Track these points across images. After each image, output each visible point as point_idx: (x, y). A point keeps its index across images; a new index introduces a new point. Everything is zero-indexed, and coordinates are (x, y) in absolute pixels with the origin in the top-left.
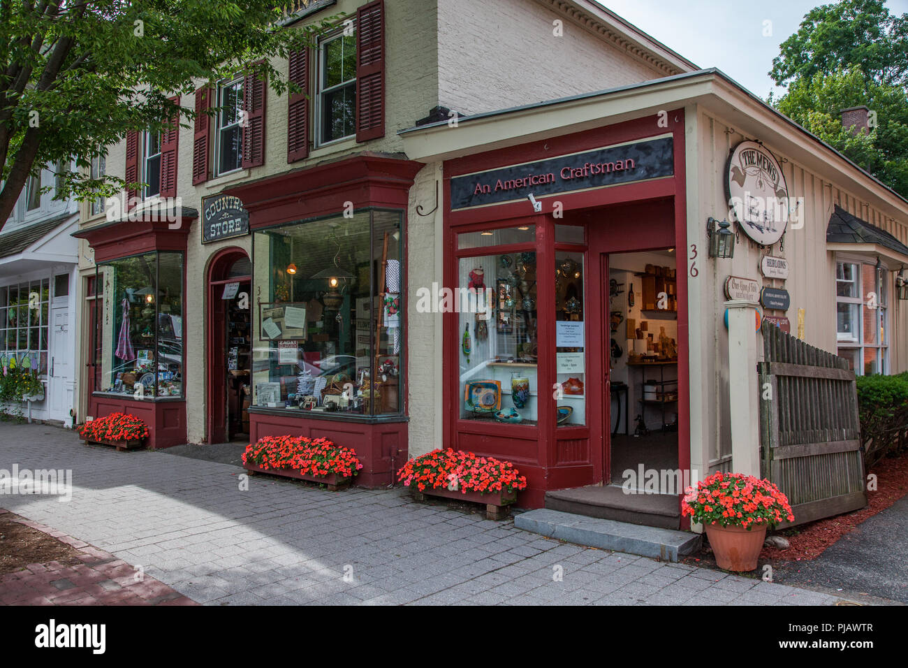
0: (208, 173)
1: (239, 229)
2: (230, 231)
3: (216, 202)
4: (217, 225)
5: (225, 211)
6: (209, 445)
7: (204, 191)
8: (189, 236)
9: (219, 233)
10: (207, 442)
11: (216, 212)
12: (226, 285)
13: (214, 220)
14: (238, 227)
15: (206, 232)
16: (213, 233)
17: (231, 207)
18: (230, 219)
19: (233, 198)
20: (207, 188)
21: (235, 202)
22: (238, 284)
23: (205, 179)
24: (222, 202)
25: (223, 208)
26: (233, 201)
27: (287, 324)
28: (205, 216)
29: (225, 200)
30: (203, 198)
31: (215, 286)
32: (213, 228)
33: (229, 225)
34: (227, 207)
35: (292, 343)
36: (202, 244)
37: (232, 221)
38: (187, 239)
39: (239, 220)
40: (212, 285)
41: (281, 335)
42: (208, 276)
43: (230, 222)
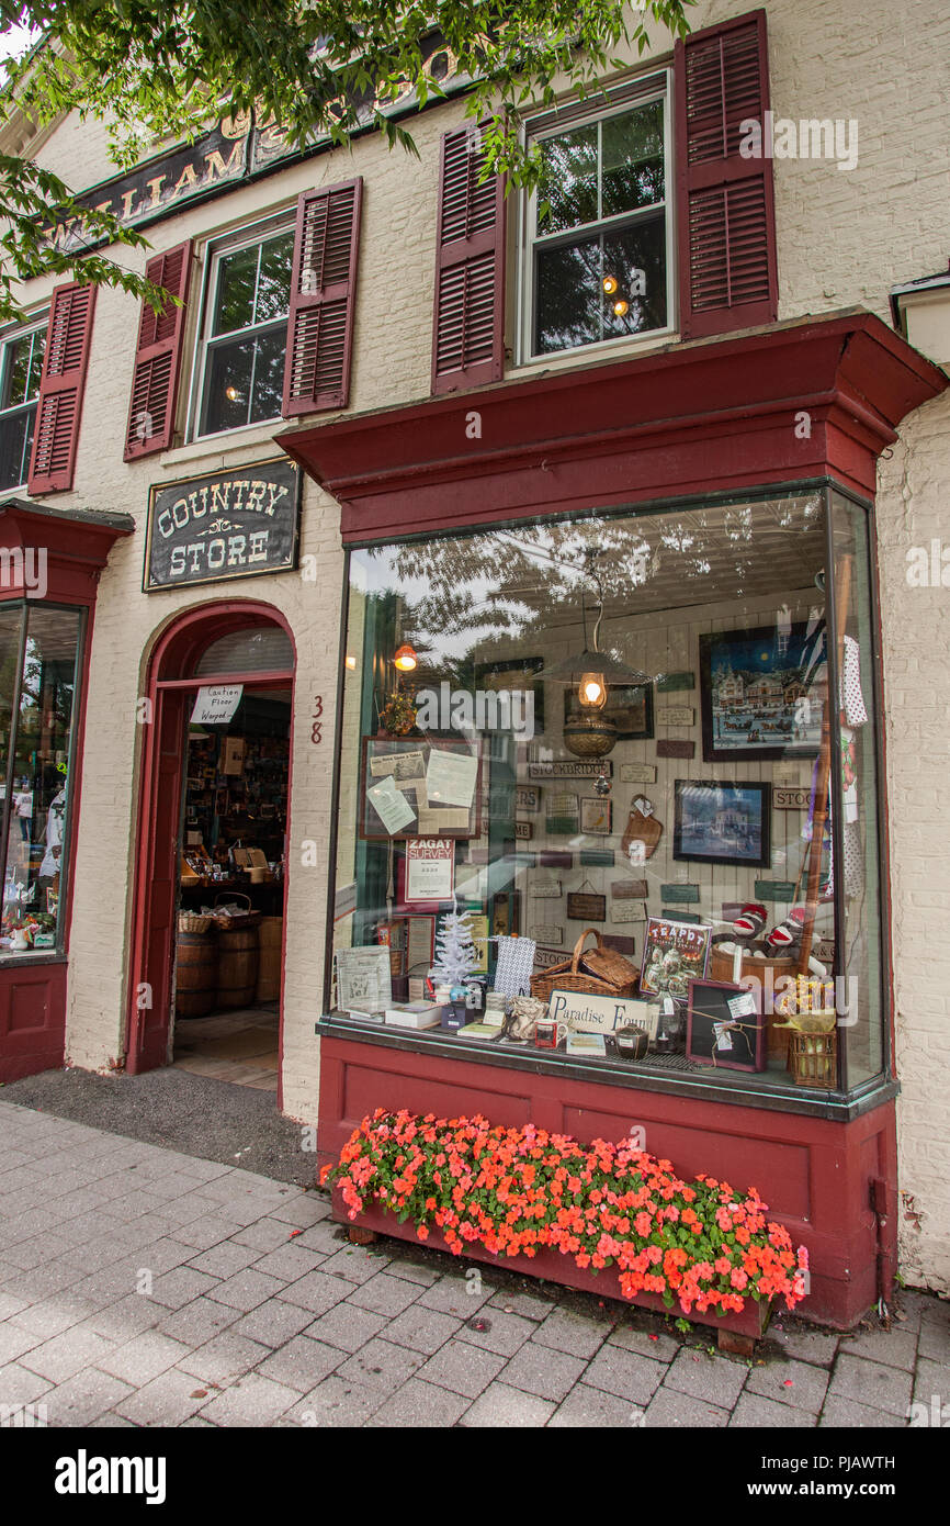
0: (173, 432)
1: (263, 556)
2: (232, 561)
3: (193, 496)
4: (192, 548)
5: (221, 514)
6: (128, 1076)
7: (155, 471)
8: (104, 575)
9: (195, 567)
10: (124, 1067)
11: (192, 518)
12: (201, 691)
13: (184, 537)
14: (257, 551)
15: (158, 565)
16: (177, 566)
17: (238, 506)
18: (235, 533)
19: (247, 484)
20: (165, 466)
21: (253, 495)
22: (240, 689)
23: (166, 445)
24: (210, 495)
25: (215, 509)
26: (246, 493)
27: (437, 796)
28: (155, 526)
29: (222, 491)
30: (155, 488)
31: (168, 691)
32: (179, 556)
33: (228, 547)
34: (226, 506)
35: (440, 844)
36: (143, 591)
37: (241, 539)
38: (97, 581)
39: (264, 535)
40: (159, 689)
41: (415, 823)
42: (150, 667)
43: (232, 541)
